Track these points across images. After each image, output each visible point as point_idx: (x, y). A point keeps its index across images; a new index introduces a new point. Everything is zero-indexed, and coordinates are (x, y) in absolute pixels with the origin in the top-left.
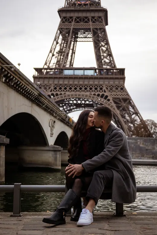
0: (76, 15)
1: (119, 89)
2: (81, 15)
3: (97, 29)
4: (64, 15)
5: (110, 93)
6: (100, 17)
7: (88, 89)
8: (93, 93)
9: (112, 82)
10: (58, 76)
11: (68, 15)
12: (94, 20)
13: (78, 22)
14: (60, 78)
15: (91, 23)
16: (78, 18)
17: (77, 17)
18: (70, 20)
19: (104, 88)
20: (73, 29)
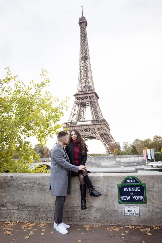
0: (82, 96)
1: (103, 129)
2: (84, 96)
3: (91, 101)
4: (77, 96)
5: (98, 132)
6: (93, 96)
7: (88, 130)
8: (90, 132)
9: (99, 126)
10: (74, 126)
11: (78, 96)
12: (90, 97)
13: (83, 99)
14: (75, 126)
15: (89, 99)
16: (83, 97)
18: (79, 99)
19: (96, 129)
20: (81, 103)
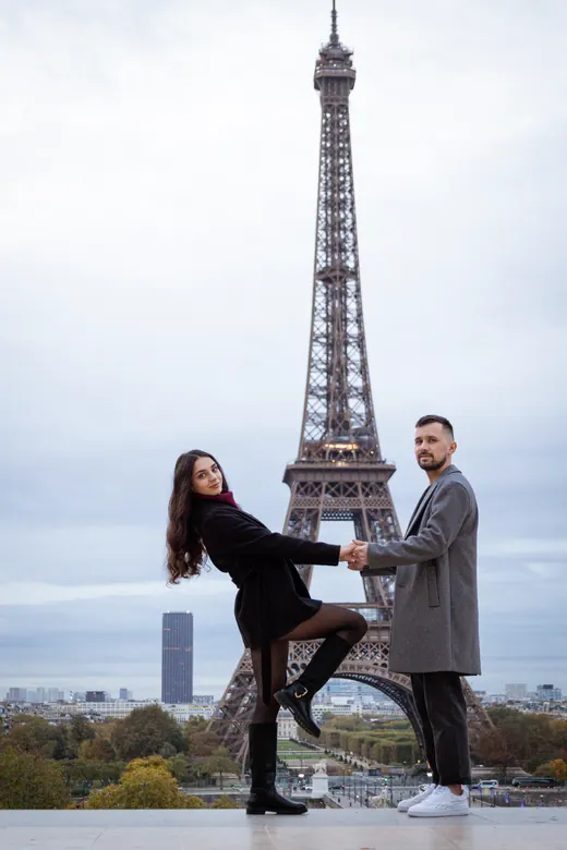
3: (376, 511)
4: (301, 478)
6: (381, 484)
12: (367, 490)
13: (333, 494)
15: (361, 497)
16: (332, 484)
17: (330, 483)
18: (316, 489)
20: (324, 510)
